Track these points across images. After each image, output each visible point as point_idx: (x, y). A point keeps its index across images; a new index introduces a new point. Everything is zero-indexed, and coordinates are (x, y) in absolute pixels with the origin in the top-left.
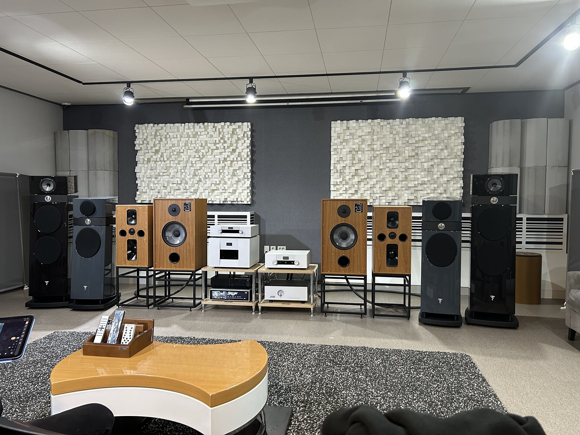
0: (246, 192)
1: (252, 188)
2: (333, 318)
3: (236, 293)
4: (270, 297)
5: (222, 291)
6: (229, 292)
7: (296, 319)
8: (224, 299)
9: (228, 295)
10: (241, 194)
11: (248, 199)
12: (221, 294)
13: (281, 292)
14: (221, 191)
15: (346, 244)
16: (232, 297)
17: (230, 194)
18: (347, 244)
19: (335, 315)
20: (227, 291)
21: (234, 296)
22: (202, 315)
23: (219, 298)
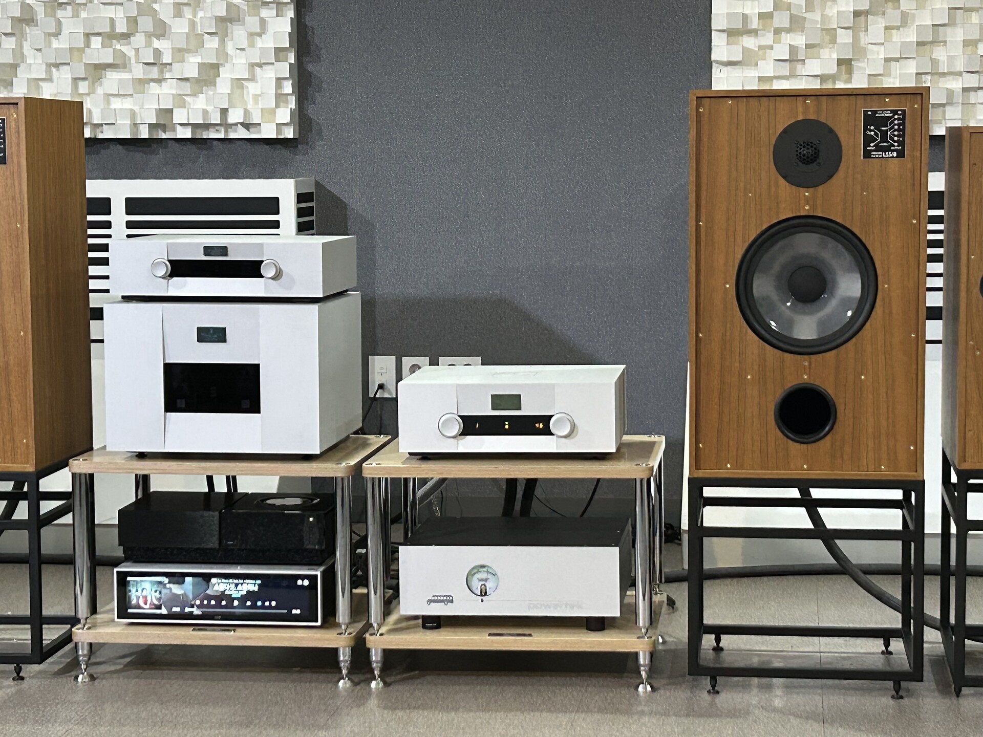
0: (269, 75)
1: (299, 57)
2: (754, 701)
3: (251, 586)
4: (430, 601)
5: (178, 578)
6: (214, 580)
7: (564, 710)
8: (191, 616)
9: (210, 598)
10: (242, 87)
11: (284, 115)
12: (177, 589)
13: (483, 575)
14: (138, 71)
15: (814, 326)
16: (230, 605)
17: (187, 88)
18: (821, 324)
19: (760, 687)
20: (207, 577)
21: (243, 599)
22: (79, 697)
23: (164, 611)
